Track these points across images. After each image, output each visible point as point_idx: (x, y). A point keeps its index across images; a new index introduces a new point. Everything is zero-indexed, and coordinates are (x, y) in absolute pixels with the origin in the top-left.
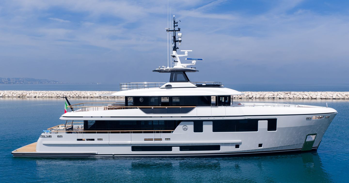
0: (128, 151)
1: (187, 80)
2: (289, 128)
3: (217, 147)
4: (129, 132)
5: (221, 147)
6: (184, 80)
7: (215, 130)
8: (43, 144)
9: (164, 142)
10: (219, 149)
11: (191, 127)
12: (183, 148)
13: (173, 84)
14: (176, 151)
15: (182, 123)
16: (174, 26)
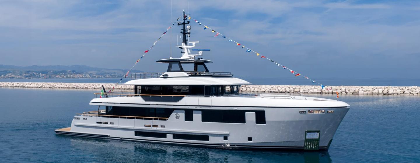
0: (131, 135)
1: (182, 70)
2: (279, 122)
3: (205, 137)
4: (133, 118)
5: (210, 138)
6: (179, 70)
7: (203, 120)
8: (75, 125)
9: (159, 129)
10: (208, 140)
11: (182, 115)
12: (176, 136)
13: (170, 74)
14: (170, 138)
15: (175, 111)
16: (184, 20)
